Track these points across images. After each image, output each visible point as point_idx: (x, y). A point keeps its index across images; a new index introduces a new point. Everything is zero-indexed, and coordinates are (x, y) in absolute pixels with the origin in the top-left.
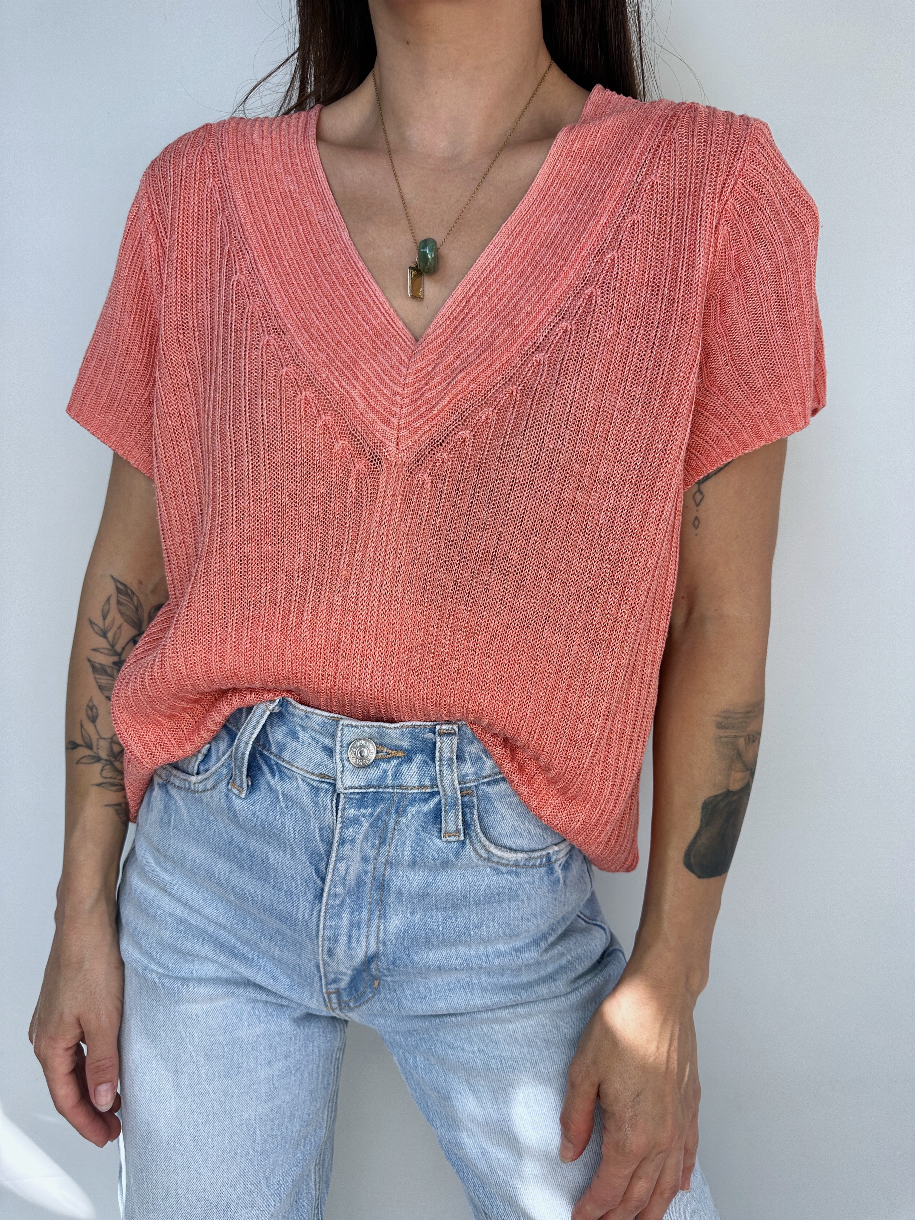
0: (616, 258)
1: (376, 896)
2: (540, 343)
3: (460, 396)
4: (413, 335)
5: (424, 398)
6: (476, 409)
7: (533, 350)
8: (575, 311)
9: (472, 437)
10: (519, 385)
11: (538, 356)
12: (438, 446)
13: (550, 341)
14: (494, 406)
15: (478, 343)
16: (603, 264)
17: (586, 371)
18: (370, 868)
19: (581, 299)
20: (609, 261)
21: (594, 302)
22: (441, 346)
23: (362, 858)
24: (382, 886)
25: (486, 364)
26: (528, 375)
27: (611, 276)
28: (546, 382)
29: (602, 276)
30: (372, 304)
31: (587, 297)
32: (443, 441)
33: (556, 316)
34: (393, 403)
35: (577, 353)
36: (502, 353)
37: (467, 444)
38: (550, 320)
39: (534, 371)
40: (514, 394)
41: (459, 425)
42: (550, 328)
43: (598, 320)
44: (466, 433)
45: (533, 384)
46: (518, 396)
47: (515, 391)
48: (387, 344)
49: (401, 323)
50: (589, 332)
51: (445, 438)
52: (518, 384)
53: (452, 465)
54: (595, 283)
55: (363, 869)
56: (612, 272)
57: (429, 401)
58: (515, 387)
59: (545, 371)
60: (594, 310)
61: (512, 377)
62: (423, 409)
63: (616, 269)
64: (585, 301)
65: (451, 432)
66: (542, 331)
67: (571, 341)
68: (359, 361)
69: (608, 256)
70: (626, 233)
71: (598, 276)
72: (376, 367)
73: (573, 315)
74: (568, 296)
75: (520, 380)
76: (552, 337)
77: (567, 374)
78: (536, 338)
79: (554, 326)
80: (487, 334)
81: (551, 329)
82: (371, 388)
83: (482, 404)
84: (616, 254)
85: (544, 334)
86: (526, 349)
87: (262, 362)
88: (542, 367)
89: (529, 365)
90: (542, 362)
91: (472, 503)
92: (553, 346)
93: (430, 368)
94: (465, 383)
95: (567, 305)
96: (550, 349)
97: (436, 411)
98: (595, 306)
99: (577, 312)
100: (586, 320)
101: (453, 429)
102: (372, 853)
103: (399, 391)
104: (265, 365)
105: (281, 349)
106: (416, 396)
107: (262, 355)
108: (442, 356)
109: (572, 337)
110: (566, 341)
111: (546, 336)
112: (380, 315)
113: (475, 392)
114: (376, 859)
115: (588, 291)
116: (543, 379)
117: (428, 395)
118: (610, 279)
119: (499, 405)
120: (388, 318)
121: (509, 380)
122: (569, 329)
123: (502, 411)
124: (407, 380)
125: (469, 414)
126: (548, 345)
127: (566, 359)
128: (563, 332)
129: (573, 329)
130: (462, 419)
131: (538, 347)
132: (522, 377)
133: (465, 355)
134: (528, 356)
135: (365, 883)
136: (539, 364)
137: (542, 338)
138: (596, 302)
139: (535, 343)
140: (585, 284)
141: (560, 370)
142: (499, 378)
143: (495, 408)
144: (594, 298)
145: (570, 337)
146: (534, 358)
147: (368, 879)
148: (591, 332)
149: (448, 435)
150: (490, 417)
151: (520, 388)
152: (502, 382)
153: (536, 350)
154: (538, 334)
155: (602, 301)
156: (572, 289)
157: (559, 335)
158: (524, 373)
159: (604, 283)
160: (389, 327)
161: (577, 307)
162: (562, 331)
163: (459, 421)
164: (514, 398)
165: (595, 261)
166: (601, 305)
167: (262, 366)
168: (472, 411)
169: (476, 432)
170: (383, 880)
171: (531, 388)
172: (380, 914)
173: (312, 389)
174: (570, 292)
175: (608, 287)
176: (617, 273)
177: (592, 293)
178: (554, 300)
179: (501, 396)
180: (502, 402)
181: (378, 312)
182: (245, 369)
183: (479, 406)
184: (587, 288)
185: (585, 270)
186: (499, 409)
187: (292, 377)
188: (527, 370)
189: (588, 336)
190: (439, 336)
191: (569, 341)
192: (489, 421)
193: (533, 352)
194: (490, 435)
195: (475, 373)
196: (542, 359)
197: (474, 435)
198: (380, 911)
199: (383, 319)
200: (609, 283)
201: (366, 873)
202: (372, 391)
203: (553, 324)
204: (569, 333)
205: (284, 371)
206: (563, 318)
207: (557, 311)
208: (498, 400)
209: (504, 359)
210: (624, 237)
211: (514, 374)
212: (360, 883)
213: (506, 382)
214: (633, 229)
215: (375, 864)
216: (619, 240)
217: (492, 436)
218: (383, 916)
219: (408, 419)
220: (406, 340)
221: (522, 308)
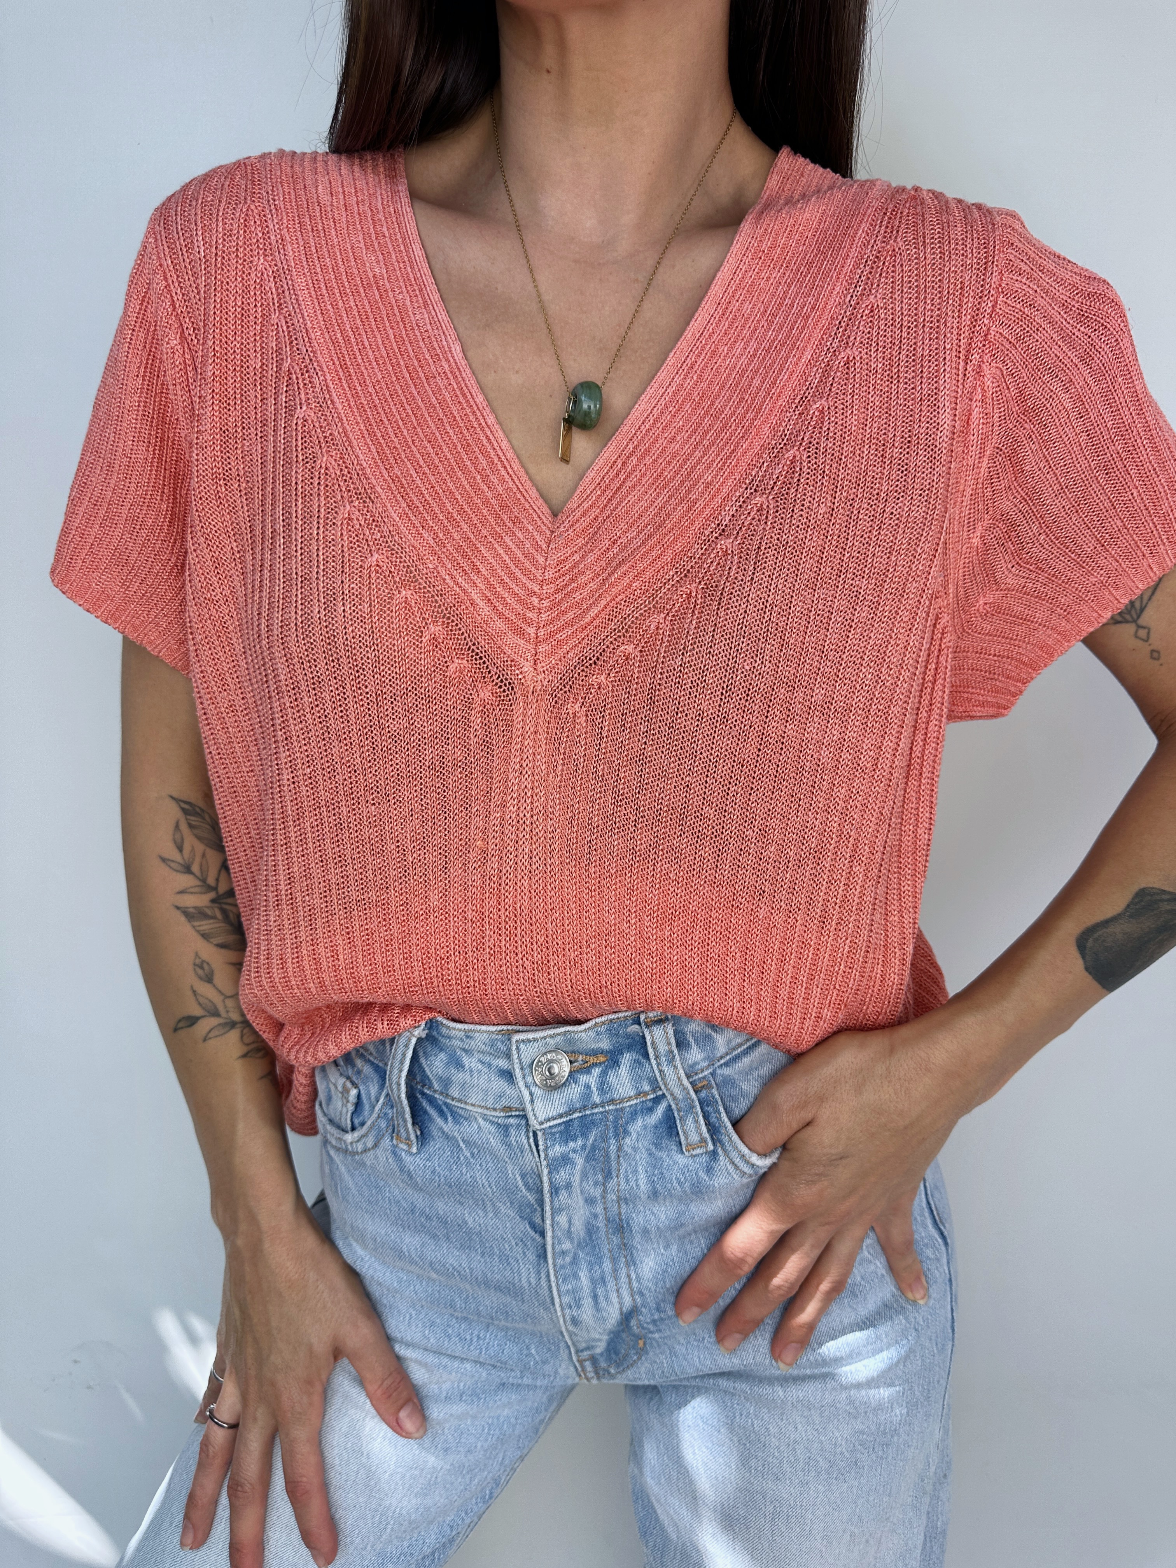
0: (826, 409)
1: (616, 1240)
2: (726, 525)
3: (620, 597)
4: (550, 508)
5: (571, 600)
6: (641, 614)
7: (717, 535)
8: (772, 482)
9: (638, 654)
10: (700, 582)
11: (725, 543)
12: (591, 665)
13: (740, 522)
14: (666, 612)
15: (641, 523)
16: (809, 417)
17: (790, 564)
18: (599, 1209)
19: (781, 466)
20: (817, 413)
21: (798, 469)
22: (590, 525)
23: (586, 1201)
24: (620, 1227)
25: (654, 554)
26: (711, 569)
27: (820, 433)
28: (736, 578)
29: (808, 434)
30: (496, 461)
31: (788, 463)
32: (598, 659)
33: (746, 489)
34: (530, 607)
35: (778, 539)
36: (676, 540)
37: (631, 663)
38: (738, 494)
39: (719, 564)
40: (694, 594)
41: (620, 637)
42: (738, 504)
43: (805, 495)
44: (630, 648)
45: (719, 581)
46: (699, 597)
47: (694, 590)
48: (516, 521)
49: (535, 491)
50: (793, 511)
51: (601, 654)
52: (698, 581)
53: (613, 691)
54: (798, 443)
55: (591, 1213)
56: (821, 428)
57: (577, 604)
58: (695, 585)
59: (734, 563)
60: (799, 480)
61: (688, 571)
62: (570, 615)
63: (826, 424)
64: (786, 468)
65: (608, 647)
66: (727, 508)
67: (769, 523)
68: (479, 545)
69: (815, 407)
70: (838, 374)
71: (802, 434)
72: (503, 555)
73: (770, 487)
74: (761, 461)
75: (701, 576)
76: (743, 517)
77: (764, 568)
78: (720, 518)
79: (744, 502)
80: (652, 511)
81: (740, 506)
82: (497, 586)
83: (650, 609)
84: (826, 404)
85: (731, 513)
86: (707, 533)
87: (342, 546)
88: (729, 557)
89: (712, 556)
90: (730, 552)
91: (645, 743)
92: (743, 529)
93: (576, 557)
94: (626, 581)
95: (760, 474)
96: (741, 534)
97: (588, 618)
98: (800, 475)
99: (775, 483)
100: (787, 494)
101: (611, 643)
102: (597, 1192)
103: (536, 589)
104: (346, 549)
105: (368, 525)
106: (559, 597)
107: (342, 534)
108: (592, 541)
109: (770, 518)
110: (762, 523)
111: (733, 515)
112: (507, 476)
113: (639, 591)
114: (604, 1198)
115: (790, 454)
116: (732, 574)
117: (577, 596)
118: (819, 438)
119: (673, 610)
120: (517, 482)
121: (686, 576)
122: (765, 507)
123: (677, 618)
124: (546, 574)
125: (633, 622)
126: (738, 528)
127: (762, 548)
128: (758, 511)
129: (771, 507)
130: (623, 628)
131: (723, 530)
132: (703, 571)
133: (624, 540)
134: (709, 543)
135: (598, 1228)
136: (726, 553)
137: (728, 518)
138: (801, 469)
139: (718, 525)
140: (785, 444)
141: (755, 563)
142: (671, 573)
143: (668, 614)
144: (798, 464)
145: (767, 518)
146: (719, 546)
147: (601, 1223)
148: (796, 511)
149: (604, 651)
150: (661, 626)
151: (700, 587)
152: (676, 578)
153: (720, 535)
154: (723, 513)
155: (809, 468)
156: (767, 452)
157: (752, 514)
158: (706, 566)
159: (810, 443)
160: (519, 496)
161: (775, 477)
162: (755, 509)
163: (619, 631)
164: (693, 600)
165: (797, 413)
166: (808, 473)
167: (343, 551)
168: (637, 618)
169: (643, 647)
170: (620, 1219)
171: (716, 586)
172: (627, 1261)
173: (415, 586)
174: (764, 456)
175: (817, 448)
176: (829, 429)
177: (794, 457)
178: (743, 466)
179: (675, 597)
180: (677, 606)
181: (503, 472)
182: (318, 555)
183: (645, 611)
184: (788, 451)
185: (784, 424)
186: (673, 616)
187: (385, 568)
188: (709, 561)
189: (792, 516)
190: (587, 510)
191: (766, 523)
192: (661, 632)
193: (716, 538)
194: (662, 651)
195: (640, 566)
196: (729, 546)
197: (641, 651)
198: (625, 1257)
199: (511, 483)
200: (817, 443)
201: (595, 1216)
202: (498, 589)
203: (742, 500)
204: (765, 512)
205: (374, 559)
206: (755, 491)
207: (747, 481)
208: (672, 603)
209: (678, 547)
210: (836, 380)
211: (692, 567)
212: (591, 1230)
213: (681, 579)
214: (848, 368)
215: (605, 1203)
216: (828, 384)
217: (665, 652)
218: (631, 1262)
219: (550, 628)
220: (541, 515)
221: (701, 476)
